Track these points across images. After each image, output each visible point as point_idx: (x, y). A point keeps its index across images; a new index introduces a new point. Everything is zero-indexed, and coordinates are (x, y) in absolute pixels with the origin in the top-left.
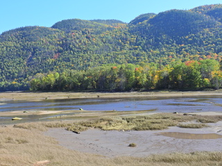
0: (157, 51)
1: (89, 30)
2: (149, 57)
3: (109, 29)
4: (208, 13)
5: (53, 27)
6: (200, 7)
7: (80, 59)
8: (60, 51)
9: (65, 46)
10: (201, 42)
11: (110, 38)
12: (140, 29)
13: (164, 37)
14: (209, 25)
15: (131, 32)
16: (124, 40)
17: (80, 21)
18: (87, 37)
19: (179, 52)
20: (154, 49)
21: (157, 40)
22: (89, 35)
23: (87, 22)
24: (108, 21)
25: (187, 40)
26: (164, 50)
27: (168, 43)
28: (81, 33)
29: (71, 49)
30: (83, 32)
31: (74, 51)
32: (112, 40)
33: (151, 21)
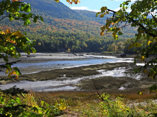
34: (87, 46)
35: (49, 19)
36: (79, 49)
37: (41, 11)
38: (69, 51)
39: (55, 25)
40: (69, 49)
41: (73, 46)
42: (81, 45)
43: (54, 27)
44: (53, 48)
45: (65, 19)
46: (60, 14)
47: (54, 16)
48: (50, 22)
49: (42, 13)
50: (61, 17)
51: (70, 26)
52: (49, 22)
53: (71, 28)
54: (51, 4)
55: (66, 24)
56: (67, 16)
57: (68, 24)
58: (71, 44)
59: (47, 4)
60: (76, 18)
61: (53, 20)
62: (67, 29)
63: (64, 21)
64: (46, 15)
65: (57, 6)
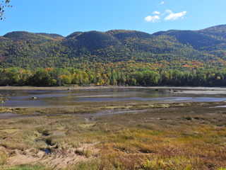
0: (77, 59)
1: (32, 40)
2: (71, 62)
3: (48, 41)
4: (115, 36)
5: (5, 36)
6: (111, 31)
7: (21, 61)
8: (6, 55)
9: (12, 51)
10: (106, 54)
11: (46, 47)
12: (69, 42)
13: (84, 49)
14: (114, 43)
15: (63, 44)
16: (57, 49)
17: (27, 33)
18: (29, 46)
19: (91, 60)
20: (76, 57)
21: (79, 51)
22: (31, 44)
23: (32, 34)
24: (51, 34)
25: (98, 52)
26: (82, 58)
27: (85, 54)
28: (25, 42)
29: (15, 54)
30: (27, 42)
31: (17, 55)
32: (47, 49)
33: (78, 38)
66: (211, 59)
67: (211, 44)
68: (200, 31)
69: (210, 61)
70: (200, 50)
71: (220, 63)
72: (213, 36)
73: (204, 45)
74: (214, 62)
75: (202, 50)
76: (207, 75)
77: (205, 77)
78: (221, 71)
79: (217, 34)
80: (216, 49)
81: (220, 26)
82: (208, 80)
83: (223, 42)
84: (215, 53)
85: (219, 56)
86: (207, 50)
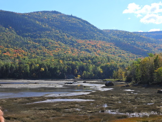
34: (102, 72)
35: (72, 41)
36: (91, 75)
37: (63, 32)
38: (78, 78)
39: (77, 48)
40: (79, 76)
41: (85, 72)
42: (94, 71)
43: (76, 50)
44: (58, 73)
45: (90, 41)
46: (85, 34)
47: (78, 37)
48: (72, 44)
49: (64, 34)
50: (86, 38)
51: (94, 48)
52: (70, 44)
53: (95, 51)
54: (75, 24)
55: (91, 47)
56: (93, 37)
57: (93, 46)
58: (82, 69)
59: (71, 24)
60: (104, 39)
61: (76, 42)
62: (90, 52)
63: (88, 42)
64: (68, 37)
65: (81, 26)
66: (35, 47)
67: (35, 31)
68: (24, 15)
69: (34, 50)
70: (23, 36)
71: (44, 53)
72: (37, 22)
73: (28, 31)
74: (39, 51)
75: (26, 36)
76: (31, 65)
77: (28, 68)
78: (45, 62)
79: (42, 21)
80: (41, 37)
81: (45, 12)
82: (32, 71)
83: (47, 30)
84: (39, 42)
85: (44, 45)
86: (31, 37)
